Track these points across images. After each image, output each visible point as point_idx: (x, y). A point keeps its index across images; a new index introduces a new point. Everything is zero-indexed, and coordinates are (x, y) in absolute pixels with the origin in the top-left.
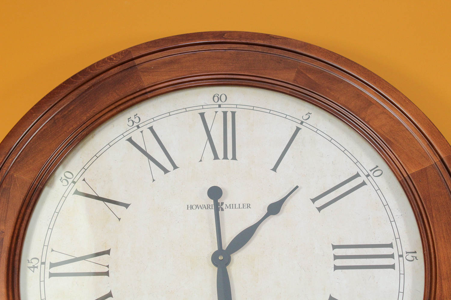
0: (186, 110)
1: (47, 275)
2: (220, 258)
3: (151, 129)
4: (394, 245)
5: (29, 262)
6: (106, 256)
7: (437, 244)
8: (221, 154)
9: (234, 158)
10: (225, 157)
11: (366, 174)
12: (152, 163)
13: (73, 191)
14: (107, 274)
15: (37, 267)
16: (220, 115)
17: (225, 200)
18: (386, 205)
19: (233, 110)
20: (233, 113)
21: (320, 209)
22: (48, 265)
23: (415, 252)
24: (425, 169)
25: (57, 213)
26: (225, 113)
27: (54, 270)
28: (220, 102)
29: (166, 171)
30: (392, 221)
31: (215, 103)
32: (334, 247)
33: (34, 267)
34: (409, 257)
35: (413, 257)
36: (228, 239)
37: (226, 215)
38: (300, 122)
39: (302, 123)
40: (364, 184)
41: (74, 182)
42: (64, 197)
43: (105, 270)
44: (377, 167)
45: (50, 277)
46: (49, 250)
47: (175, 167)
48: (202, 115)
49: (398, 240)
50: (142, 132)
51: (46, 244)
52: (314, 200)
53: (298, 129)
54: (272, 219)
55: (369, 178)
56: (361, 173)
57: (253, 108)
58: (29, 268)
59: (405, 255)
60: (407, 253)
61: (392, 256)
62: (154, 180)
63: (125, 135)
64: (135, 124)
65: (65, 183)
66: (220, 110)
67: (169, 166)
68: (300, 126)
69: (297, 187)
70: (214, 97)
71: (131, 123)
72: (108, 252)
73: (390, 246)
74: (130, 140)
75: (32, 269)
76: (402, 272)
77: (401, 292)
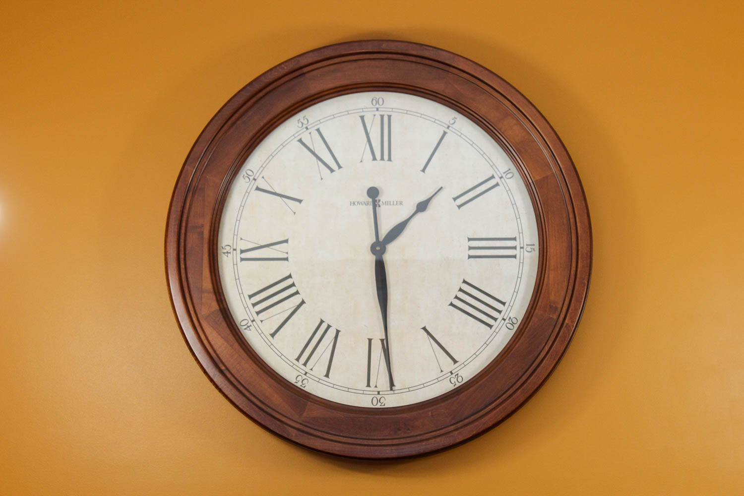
0: (348, 112)
1: (239, 260)
2: (377, 248)
3: (318, 130)
4: (518, 239)
5: (223, 248)
6: (285, 244)
7: (549, 242)
8: (378, 156)
9: (390, 159)
10: (382, 159)
11: (500, 176)
12: (320, 163)
13: (255, 187)
14: (287, 259)
15: (230, 253)
16: (378, 118)
17: (383, 198)
18: (514, 204)
19: (389, 113)
20: (389, 117)
21: (459, 207)
22: (239, 252)
23: (534, 245)
24: (547, 177)
25: (242, 206)
26: (382, 116)
27: (244, 255)
28: (377, 106)
29: (332, 171)
30: (518, 218)
31: (373, 107)
32: (470, 239)
33: (227, 253)
34: (529, 249)
35: (531, 249)
36: (384, 231)
37: (383, 211)
38: (446, 126)
39: (448, 127)
40: (497, 185)
41: (255, 179)
42: (248, 192)
43: (285, 256)
44: (510, 169)
45: (241, 261)
46: (239, 239)
47: (340, 167)
48: (362, 118)
49: (521, 235)
50: (310, 133)
51: (236, 233)
52: (455, 199)
53: (445, 133)
54: (420, 215)
55: (502, 179)
56: (495, 175)
57: (407, 112)
58: (224, 253)
59: (525, 247)
60: (527, 245)
61: (515, 248)
62: (322, 179)
63: (296, 136)
64: (304, 126)
65: (247, 179)
66: (378, 114)
67: (334, 166)
68: (447, 130)
69: (442, 188)
70: (373, 100)
71: (300, 125)
72: (286, 241)
73: (515, 239)
74: (300, 141)
75: (226, 254)
76: (521, 261)
77: (519, 277)
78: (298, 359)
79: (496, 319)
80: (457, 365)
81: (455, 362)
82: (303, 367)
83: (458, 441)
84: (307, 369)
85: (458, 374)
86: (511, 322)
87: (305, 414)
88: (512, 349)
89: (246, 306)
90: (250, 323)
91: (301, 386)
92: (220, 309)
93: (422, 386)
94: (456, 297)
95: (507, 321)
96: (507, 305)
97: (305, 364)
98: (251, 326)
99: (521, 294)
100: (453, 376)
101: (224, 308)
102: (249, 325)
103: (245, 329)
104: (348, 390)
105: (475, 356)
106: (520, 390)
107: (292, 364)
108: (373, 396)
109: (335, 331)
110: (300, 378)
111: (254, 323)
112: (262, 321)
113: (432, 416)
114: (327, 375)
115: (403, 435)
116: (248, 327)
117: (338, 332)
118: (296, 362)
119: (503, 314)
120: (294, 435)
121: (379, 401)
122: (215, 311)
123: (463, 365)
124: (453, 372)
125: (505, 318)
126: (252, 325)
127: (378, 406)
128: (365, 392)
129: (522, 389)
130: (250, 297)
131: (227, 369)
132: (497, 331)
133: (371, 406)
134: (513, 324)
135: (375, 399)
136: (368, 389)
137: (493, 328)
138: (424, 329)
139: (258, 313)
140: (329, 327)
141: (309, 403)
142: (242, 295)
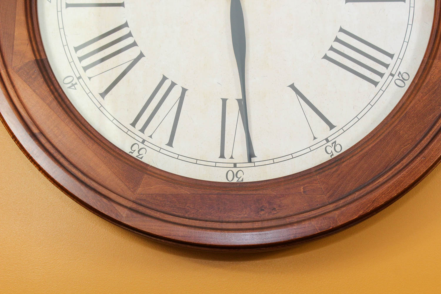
1: (64, 6)
14: (123, 5)
27: (71, 1)
43: (121, 1)
45: (67, 8)
76: (412, 5)
77: (410, 25)
78: (134, 124)
79: (381, 75)
80: (334, 130)
81: (332, 126)
82: (140, 134)
83: (340, 223)
84: (145, 136)
85: (335, 142)
86: (401, 78)
87: (140, 190)
88: (406, 109)
89: (71, 60)
90: (76, 80)
91: (137, 156)
92: (37, 60)
93: (290, 157)
94: (332, 49)
95: (396, 77)
96: (395, 57)
97: (142, 130)
98: (76, 84)
99: (412, 45)
100: (330, 144)
101: (42, 60)
102: (74, 82)
103: (69, 87)
104: (196, 162)
105: (356, 119)
106: (419, 158)
107: (126, 130)
108: (229, 169)
109: (181, 90)
110: (135, 147)
111: (81, 80)
112: (90, 78)
113: (304, 192)
114: (170, 144)
115: (267, 216)
116: (73, 85)
117: (184, 91)
118: (131, 128)
119: (390, 68)
120: (124, 215)
121: (235, 175)
122: (29, 62)
123: (342, 131)
124: (329, 139)
125: (393, 73)
126: (78, 83)
127: (235, 180)
128: (218, 165)
129: (421, 156)
130: (77, 49)
131: (42, 133)
132: (383, 89)
133: (225, 181)
134: (403, 80)
135: (230, 173)
136: (222, 160)
137: (379, 86)
138: (292, 86)
139: (85, 68)
140: (173, 84)
141: (146, 176)
142: (66, 47)
